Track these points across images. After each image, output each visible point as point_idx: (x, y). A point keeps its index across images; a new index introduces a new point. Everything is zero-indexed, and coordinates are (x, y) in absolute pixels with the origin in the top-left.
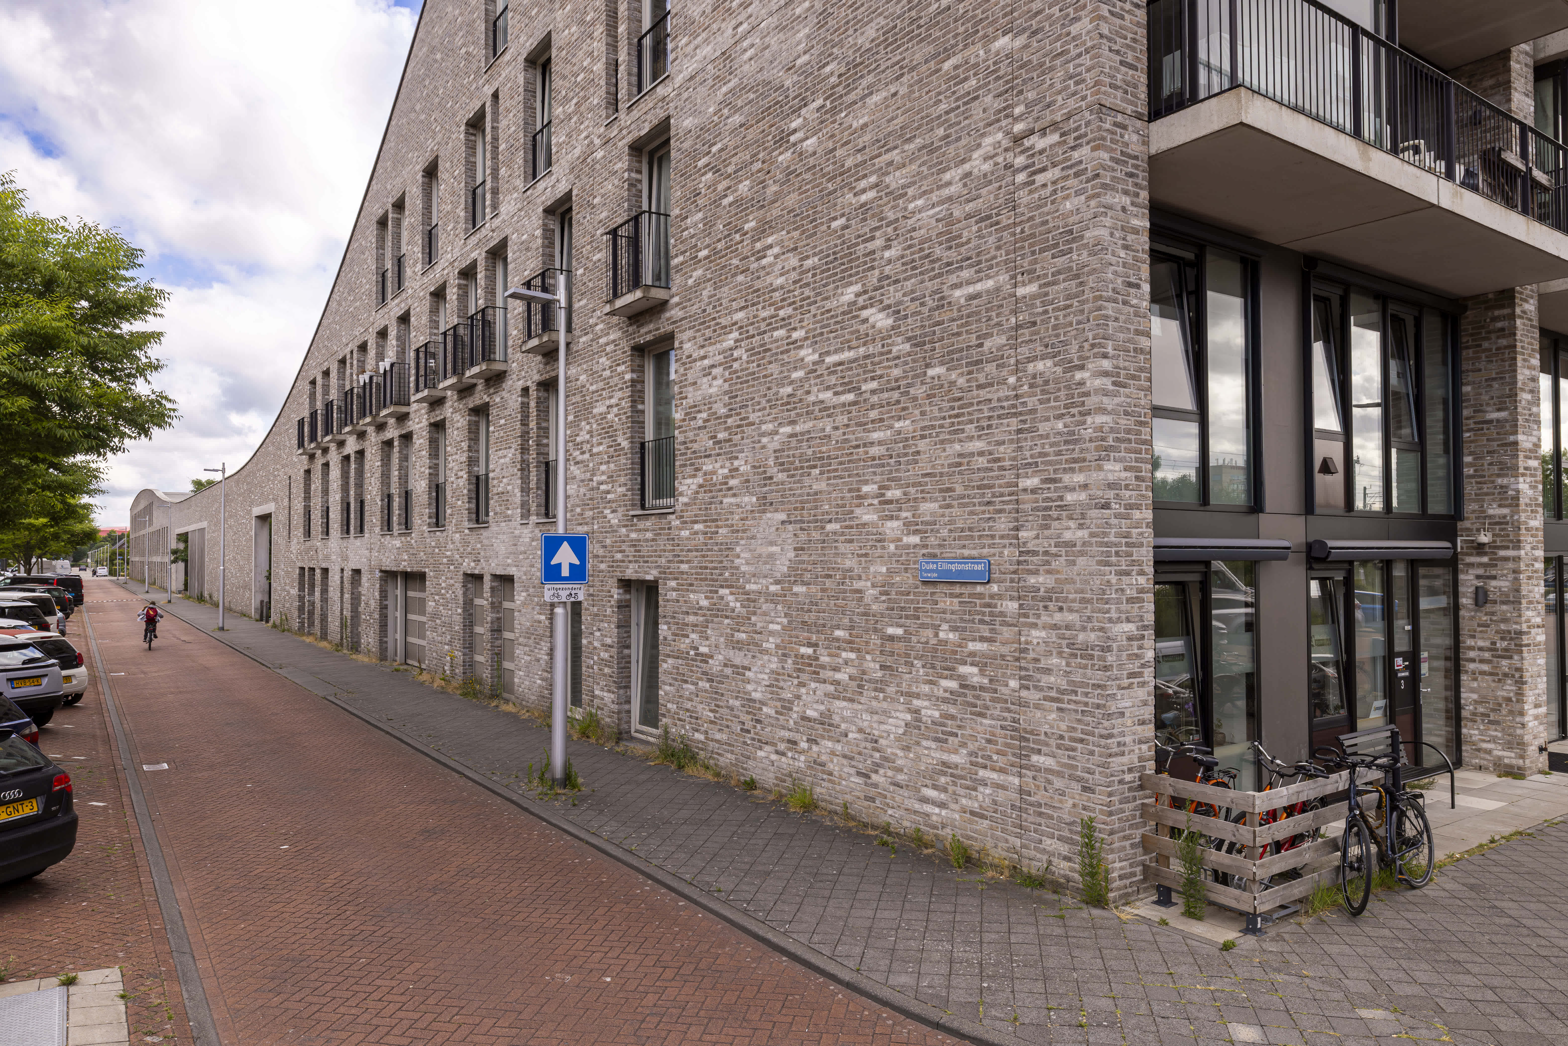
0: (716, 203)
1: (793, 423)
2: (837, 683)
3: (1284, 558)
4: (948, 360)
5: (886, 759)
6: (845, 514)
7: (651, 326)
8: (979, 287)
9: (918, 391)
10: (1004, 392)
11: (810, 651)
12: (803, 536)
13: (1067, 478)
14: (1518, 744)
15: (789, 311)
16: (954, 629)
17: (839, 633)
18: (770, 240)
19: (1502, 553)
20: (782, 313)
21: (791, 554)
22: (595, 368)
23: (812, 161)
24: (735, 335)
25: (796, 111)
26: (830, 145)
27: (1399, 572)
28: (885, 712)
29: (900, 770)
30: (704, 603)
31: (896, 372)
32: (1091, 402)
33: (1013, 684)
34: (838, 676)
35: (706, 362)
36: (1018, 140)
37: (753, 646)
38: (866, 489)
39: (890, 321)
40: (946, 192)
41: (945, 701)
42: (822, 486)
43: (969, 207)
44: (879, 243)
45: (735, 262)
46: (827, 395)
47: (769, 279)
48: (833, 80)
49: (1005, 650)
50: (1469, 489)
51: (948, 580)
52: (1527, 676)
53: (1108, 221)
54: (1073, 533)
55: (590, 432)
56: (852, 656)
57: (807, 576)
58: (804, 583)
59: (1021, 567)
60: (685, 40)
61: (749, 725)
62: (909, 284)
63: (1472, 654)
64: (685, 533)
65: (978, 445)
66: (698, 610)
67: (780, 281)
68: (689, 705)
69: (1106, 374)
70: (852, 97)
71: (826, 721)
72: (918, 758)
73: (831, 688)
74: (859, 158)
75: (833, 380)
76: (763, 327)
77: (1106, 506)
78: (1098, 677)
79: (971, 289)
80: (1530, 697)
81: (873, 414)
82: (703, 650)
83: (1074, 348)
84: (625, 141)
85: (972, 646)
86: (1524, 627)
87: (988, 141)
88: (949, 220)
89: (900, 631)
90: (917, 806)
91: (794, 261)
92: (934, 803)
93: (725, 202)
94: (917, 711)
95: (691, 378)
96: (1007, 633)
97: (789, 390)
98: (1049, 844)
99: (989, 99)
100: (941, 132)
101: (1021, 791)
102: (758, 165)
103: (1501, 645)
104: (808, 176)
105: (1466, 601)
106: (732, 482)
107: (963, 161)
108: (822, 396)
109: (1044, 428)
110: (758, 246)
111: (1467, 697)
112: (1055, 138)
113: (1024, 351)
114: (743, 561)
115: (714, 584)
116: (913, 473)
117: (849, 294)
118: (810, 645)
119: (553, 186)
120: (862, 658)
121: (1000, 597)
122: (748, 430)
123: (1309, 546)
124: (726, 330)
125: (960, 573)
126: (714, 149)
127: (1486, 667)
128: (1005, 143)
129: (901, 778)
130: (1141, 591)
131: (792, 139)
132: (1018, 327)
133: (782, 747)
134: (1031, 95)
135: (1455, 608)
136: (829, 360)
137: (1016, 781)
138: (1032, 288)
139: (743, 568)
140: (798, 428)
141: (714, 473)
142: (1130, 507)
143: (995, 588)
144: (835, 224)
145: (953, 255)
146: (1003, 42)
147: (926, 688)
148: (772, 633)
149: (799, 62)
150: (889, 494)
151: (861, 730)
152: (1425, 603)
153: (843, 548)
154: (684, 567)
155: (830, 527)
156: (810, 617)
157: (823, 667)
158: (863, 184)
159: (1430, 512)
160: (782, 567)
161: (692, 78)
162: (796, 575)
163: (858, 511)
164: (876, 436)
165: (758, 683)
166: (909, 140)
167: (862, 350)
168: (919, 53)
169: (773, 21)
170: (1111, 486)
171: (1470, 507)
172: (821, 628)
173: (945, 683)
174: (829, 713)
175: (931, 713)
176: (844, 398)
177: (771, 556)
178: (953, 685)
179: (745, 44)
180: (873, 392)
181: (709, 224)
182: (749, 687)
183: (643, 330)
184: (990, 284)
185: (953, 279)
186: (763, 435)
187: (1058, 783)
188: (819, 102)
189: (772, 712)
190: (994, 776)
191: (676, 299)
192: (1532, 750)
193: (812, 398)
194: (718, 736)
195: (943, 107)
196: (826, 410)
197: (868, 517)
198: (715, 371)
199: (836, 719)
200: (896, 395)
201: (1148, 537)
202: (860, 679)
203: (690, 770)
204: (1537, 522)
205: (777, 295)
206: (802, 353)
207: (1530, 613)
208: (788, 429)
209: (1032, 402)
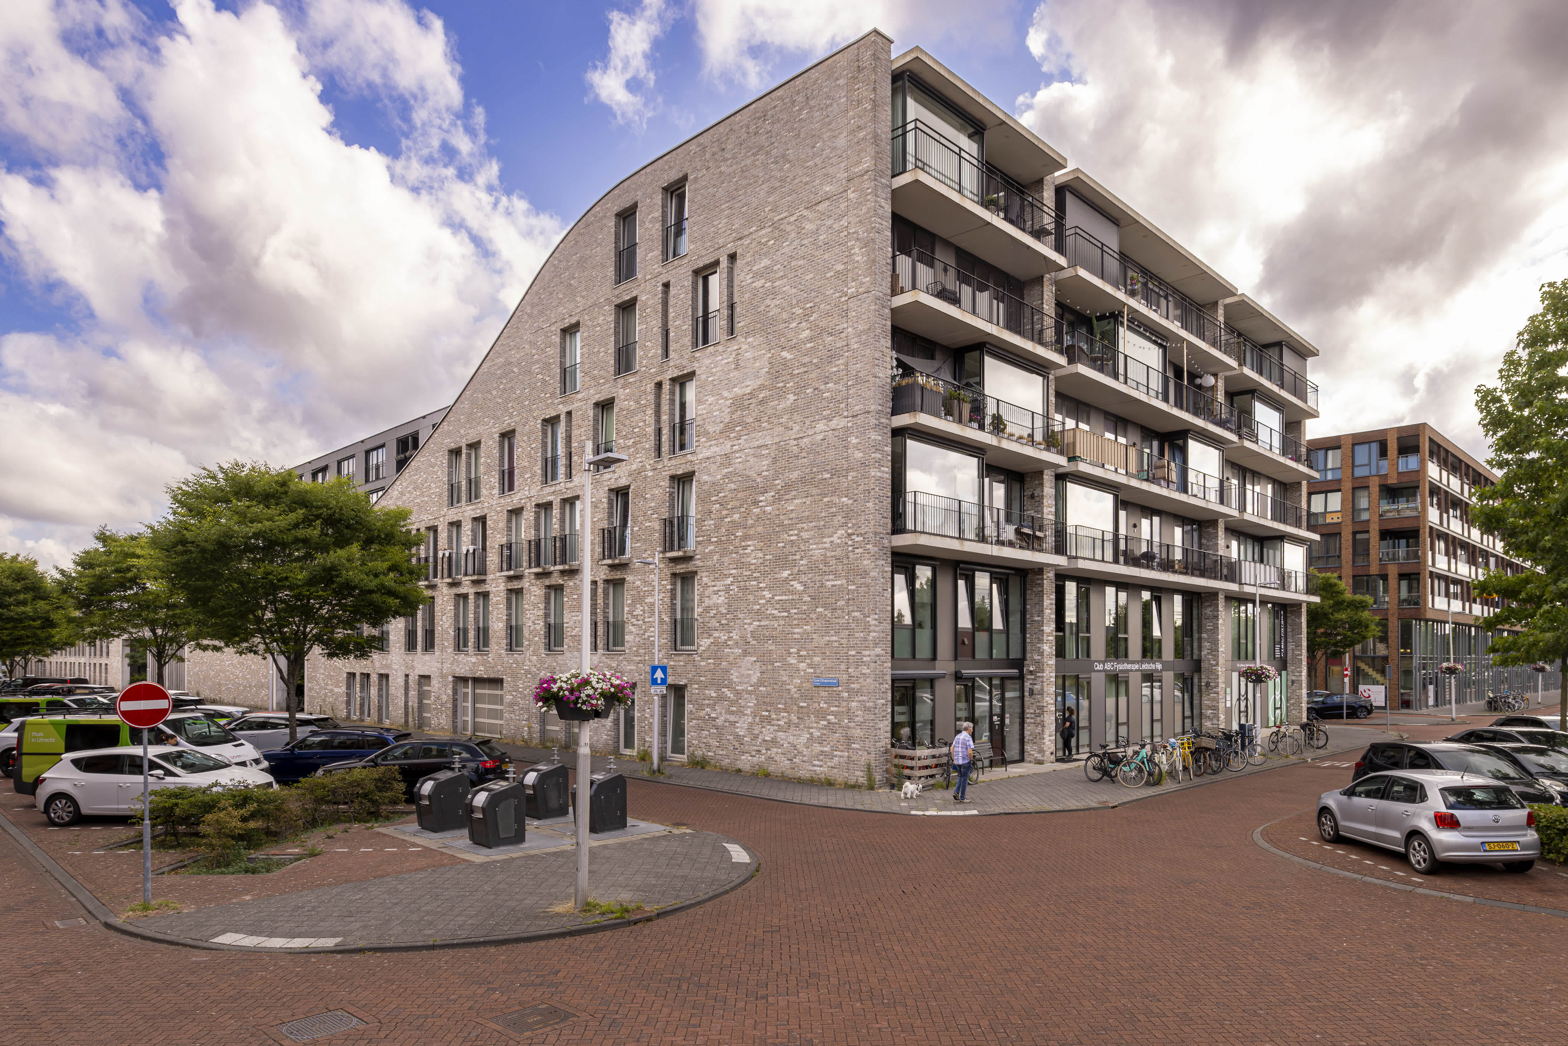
0: (722, 519)
1: (759, 621)
2: (779, 725)
3: (944, 677)
4: (825, 606)
5: (799, 752)
6: (783, 659)
7: (684, 566)
8: (836, 583)
9: (813, 616)
10: (844, 621)
11: (767, 713)
12: (764, 668)
13: (864, 653)
14: (1042, 751)
15: (759, 575)
16: (825, 703)
17: (780, 706)
18: (749, 543)
19: (1038, 674)
20: (755, 575)
21: (759, 675)
22: (647, 579)
23: (769, 516)
24: (731, 579)
25: (763, 493)
26: (778, 513)
27: (996, 682)
28: (799, 735)
29: (805, 756)
30: (714, 695)
31: (805, 608)
32: (872, 628)
33: (846, 721)
34: (779, 723)
35: (715, 588)
36: (849, 535)
37: (740, 713)
38: (792, 650)
39: (802, 588)
40: (824, 545)
41: (822, 729)
42: (773, 647)
43: (833, 554)
44: (798, 557)
45: (731, 548)
46: (776, 612)
47: (748, 559)
48: (779, 487)
49: (843, 710)
50: (1028, 648)
51: (824, 686)
52: (1046, 724)
53: (877, 570)
54: (866, 671)
55: (644, 611)
56: (786, 714)
57: (766, 684)
58: (764, 686)
59: (849, 682)
60: (704, 439)
61: (737, 746)
62: (810, 576)
63: (1028, 716)
64: (703, 664)
65: (835, 638)
66: (710, 698)
67: (754, 561)
68: (705, 741)
69: (876, 620)
70: (787, 497)
71: (774, 741)
72: (812, 751)
73: (776, 728)
74: (790, 522)
75: (778, 606)
76: (745, 578)
77: (876, 662)
78: (872, 717)
79: (833, 583)
80: (1047, 732)
81: (795, 622)
82: (712, 715)
83: (866, 610)
84: (667, 473)
85: (832, 709)
86: (1045, 704)
87: (839, 532)
88: (825, 556)
89: (805, 704)
90: (811, 768)
91: (761, 555)
92: (818, 766)
93: (726, 520)
94: (812, 734)
95: (707, 594)
96: (844, 704)
97: (758, 607)
98: (857, 773)
99: (840, 517)
100: (822, 523)
101: (848, 757)
102: (743, 510)
103: (1038, 711)
104: (768, 522)
105: (1026, 694)
106: (729, 643)
107: (830, 537)
108: (773, 612)
109: (857, 635)
110: (743, 544)
111: (1027, 733)
112: (861, 539)
113: (851, 608)
114: (735, 676)
115: (719, 687)
116: (810, 646)
117: (786, 574)
118: (767, 711)
119: (616, 479)
120: (789, 715)
121: (842, 691)
122: (738, 621)
123: (956, 673)
124: (727, 576)
125: (828, 683)
126: (721, 495)
127: (1032, 721)
128: (845, 535)
129: (805, 759)
130: (887, 689)
131: (760, 504)
132: (849, 599)
133: (754, 753)
134: (854, 522)
135: (1022, 697)
136: (777, 598)
137: (847, 754)
138: (853, 587)
139: (735, 680)
140: (762, 623)
141: (719, 638)
142: (883, 662)
143: (840, 688)
144: (779, 545)
145: (826, 569)
146: (844, 499)
147: (815, 725)
148: (749, 707)
149: (764, 474)
150: (801, 653)
151: (789, 743)
152: (1008, 695)
153: (782, 672)
154: (702, 679)
155: (776, 664)
156: (768, 700)
157: (773, 719)
158: (791, 532)
159: (1011, 657)
160: (754, 680)
161: (708, 458)
162: (760, 683)
163: (788, 659)
164: (796, 630)
165: (742, 728)
166: (811, 522)
167: (791, 597)
168: (815, 491)
169: (752, 451)
170: (877, 656)
171: (1028, 655)
172: (771, 704)
173: (822, 723)
174: (776, 737)
175: (817, 734)
176: (782, 614)
177: (749, 675)
178: (825, 723)
179: (737, 455)
180: (795, 614)
181: (717, 527)
182: (737, 730)
183: (678, 567)
184: (839, 582)
185: (826, 577)
186: (745, 624)
187: (860, 753)
188: (773, 494)
189: (749, 739)
190: (839, 753)
191: (698, 557)
192: (1048, 753)
193: (768, 612)
194: (721, 753)
195: (823, 514)
196: (775, 617)
197: (793, 661)
198: (720, 593)
199: (779, 740)
200: (804, 616)
201: (889, 672)
202: (789, 724)
203: (707, 768)
204: (1052, 662)
205: (753, 567)
206: (764, 593)
207: (1047, 699)
208: (758, 623)
209: (853, 626)
